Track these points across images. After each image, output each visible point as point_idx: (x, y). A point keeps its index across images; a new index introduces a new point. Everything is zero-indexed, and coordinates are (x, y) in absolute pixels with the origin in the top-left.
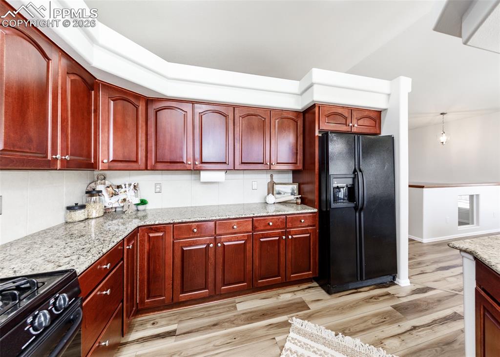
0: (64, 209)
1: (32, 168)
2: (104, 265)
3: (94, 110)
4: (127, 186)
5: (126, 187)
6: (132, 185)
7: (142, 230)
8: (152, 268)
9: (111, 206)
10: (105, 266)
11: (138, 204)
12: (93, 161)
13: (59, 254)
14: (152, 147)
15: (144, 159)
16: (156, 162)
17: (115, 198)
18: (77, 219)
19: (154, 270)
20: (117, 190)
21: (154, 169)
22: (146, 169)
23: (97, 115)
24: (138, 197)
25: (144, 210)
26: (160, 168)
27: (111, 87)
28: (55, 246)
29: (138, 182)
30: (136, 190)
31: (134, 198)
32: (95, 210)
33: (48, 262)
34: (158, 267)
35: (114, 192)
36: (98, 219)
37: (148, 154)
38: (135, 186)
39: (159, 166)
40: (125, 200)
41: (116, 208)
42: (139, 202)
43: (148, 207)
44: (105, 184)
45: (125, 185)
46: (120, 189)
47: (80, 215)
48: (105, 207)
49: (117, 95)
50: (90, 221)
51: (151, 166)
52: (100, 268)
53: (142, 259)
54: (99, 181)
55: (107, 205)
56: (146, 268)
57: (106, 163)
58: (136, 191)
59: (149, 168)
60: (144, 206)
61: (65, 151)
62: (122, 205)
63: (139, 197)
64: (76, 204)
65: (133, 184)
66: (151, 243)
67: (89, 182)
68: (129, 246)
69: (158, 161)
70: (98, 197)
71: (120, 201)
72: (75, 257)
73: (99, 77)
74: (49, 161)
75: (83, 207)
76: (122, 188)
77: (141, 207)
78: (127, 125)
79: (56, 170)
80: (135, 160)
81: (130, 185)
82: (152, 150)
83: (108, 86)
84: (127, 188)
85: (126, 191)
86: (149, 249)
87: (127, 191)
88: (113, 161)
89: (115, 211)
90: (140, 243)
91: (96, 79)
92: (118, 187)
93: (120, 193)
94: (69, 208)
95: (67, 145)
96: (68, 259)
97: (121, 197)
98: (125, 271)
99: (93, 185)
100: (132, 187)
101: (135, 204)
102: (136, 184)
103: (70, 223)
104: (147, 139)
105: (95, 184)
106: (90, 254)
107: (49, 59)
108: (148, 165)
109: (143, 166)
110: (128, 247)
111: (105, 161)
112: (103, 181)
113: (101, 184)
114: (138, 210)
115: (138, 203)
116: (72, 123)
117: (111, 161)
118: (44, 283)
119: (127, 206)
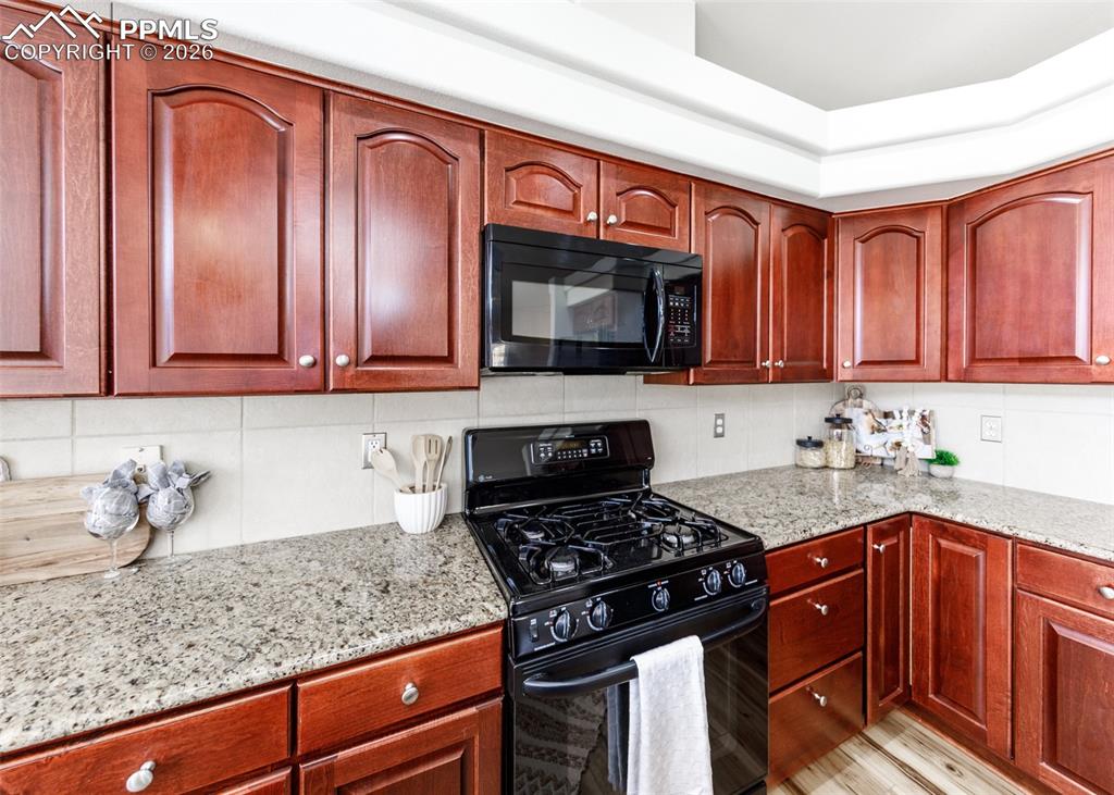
0: (795, 443)
1: (738, 381)
2: (818, 556)
3: (828, 272)
4: (905, 415)
5: (901, 418)
6: (917, 414)
7: (921, 526)
8: (946, 625)
9: (869, 453)
10: (818, 560)
11: (930, 461)
12: (825, 366)
13: (760, 510)
14: (960, 322)
15: (937, 355)
16: (973, 359)
17: (879, 438)
18: (810, 464)
19: (951, 635)
20: (883, 421)
21: (965, 377)
22: (945, 378)
23: (833, 281)
24: (929, 444)
25: (950, 478)
26: (984, 376)
27: (859, 217)
28: (764, 496)
29: (932, 408)
30: (926, 426)
31: (922, 444)
32: (840, 455)
33: (747, 514)
34: (964, 634)
35: (876, 425)
36: (843, 472)
37: (950, 342)
38: (923, 417)
39: (982, 369)
40: (898, 445)
41: (883, 459)
42: (931, 455)
43: (960, 472)
44: (861, 407)
45: (901, 412)
46: (890, 420)
47: (813, 458)
48: (857, 451)
49: (872, 226)
50: (830, 472)
51: (958, 371)
52: (812, 560)
53: (921, 593)
54: (850, 401)
55: (861, 448)
56: (930, 616)
57: (849, 368)
58: (925, 430)
59: (950, 376)
60: (948, 467)
61: (779, 355)
62: (892, 454)
63: (933, 443)
64: (810, 438)
65: (918, 411)
66: (945, 565)
67: (834, 401)
68: (879, 545)
69: (977, 357)
70: (845, 431)
71: (889, 445)
72: (772, 522)
73: (835, 208)
74: (758, 371)
75: (819, 444)
76: (894, 418)
77: (937, 470)
78: (893, 283)
79: (767, 383)
80: (914, 358)
81: (912, 413)
82: (959, 331)
83: (853, 217)
84: (905, 418)
85: (901, 426)
86: (939, 577)
87: (905, 427)
88: (863, 363)
89: (882, 464)
90: (916, 551)
91: (832, 214)
92: (887, 415)
93: (891, 428)
94: (800, 443)
95: (783, 343)
96: (764, 521)
97: (893, 437)
98: (869, 593)
99: (840, 406)
100: (916, 418)
101: (920, 459)
102: (926, 413)
103: (801, 467)
104: (947, 304)
105: (844, 405)
106: (791, 526)
107: (757, 224)
108: (950, 370)
109: (936, 372)
110: (876, 547)
111: (847, 364)
112: (858, 400)
113: (855, 406)
114: (930, 475)
115: (930, 457)
116: (790, 306)
117: (860, 364)
118: (727, 538)
119: (904, 458)
